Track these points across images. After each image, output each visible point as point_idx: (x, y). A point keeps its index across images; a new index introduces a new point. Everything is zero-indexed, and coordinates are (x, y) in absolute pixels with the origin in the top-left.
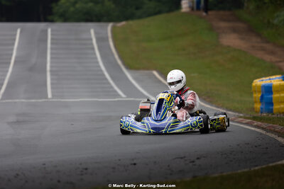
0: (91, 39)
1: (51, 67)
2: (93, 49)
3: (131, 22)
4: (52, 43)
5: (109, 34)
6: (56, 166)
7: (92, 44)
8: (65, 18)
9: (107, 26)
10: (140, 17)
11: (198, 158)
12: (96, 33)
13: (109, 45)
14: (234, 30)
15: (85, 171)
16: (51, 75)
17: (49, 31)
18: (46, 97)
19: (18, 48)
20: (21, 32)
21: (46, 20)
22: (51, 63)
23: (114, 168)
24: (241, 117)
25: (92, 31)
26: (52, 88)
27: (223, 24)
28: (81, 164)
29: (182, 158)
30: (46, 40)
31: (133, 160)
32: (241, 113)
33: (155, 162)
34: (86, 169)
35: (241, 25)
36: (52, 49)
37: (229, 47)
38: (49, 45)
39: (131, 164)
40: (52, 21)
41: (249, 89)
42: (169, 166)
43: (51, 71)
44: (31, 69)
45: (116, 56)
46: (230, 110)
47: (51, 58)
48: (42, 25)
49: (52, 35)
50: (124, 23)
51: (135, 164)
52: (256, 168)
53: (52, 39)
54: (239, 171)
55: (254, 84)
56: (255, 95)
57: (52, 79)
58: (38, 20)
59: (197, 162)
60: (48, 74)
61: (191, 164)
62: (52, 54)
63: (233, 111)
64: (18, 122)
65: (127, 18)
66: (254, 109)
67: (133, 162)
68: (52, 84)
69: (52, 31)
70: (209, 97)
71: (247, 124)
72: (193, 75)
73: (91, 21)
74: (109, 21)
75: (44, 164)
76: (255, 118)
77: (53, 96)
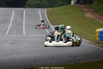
0: (39, 14)
1: (25, 24)
2: (40, 17)
3: (53, 8)
4: (25, 15)
5: (46, 13)
6: (26, 59)
7: (39, 16)
8: (30, 6)
9: (45, 9)
10: (56, 7)
11: (76, 57)
12: (41, 12)
13: (45, 16)
14: (90, 12)
15: (36, 61)
16: (25, 27)
17: (24, 11)
18: (23, 34)
19: (13, 17)
20: (14, 11)
21: (23, 7)
22: (25, 22)
23: (46, 60)
24: (91, 42)
25: (39, 11)
26: (25, 31)
27: (86, 9)
28: (34, 58)
29: (70, 56)
30: (23, 14)
31: (53, 57)
32: (92, 41)
33: (61, 58)
34: (36, 60)
35: (92, 10)
36: (25, 17)
37: (88, 17)
38: (24, 16)
39: (52, 58)
40: (25, 8)
41: (94, 32)
42: (66, 59)
43: (25, 25)
44: (18, 24)
45: (48, 20)
46: (88, 40)
47: (25, 21)
48: (22, 9)
49: (25, 12)
50: (51, 8)
51: (54, 58)
52: (97, 60)
53: (25, 14)
54: (90, 61)
55: (96, 31)
56: (96, 35)
57: (25, 28)
58: (21, 7)
59: (76, 58)
60: (24, 26)
61: (73, 59)
62: (25, 19)
63: (89, 40)
64: (13, 43)
65: (52, 7)
66: (96, 39)
67: (53, 58)
68: (25, 30)
69: (25, 11)
70: (80, 35)
71: (94, 45)
72: (75, 27)
73: (39, 8)
74: (46, 8)
75: (22, 58)
76: (96, 43)
77: (25, 34)
